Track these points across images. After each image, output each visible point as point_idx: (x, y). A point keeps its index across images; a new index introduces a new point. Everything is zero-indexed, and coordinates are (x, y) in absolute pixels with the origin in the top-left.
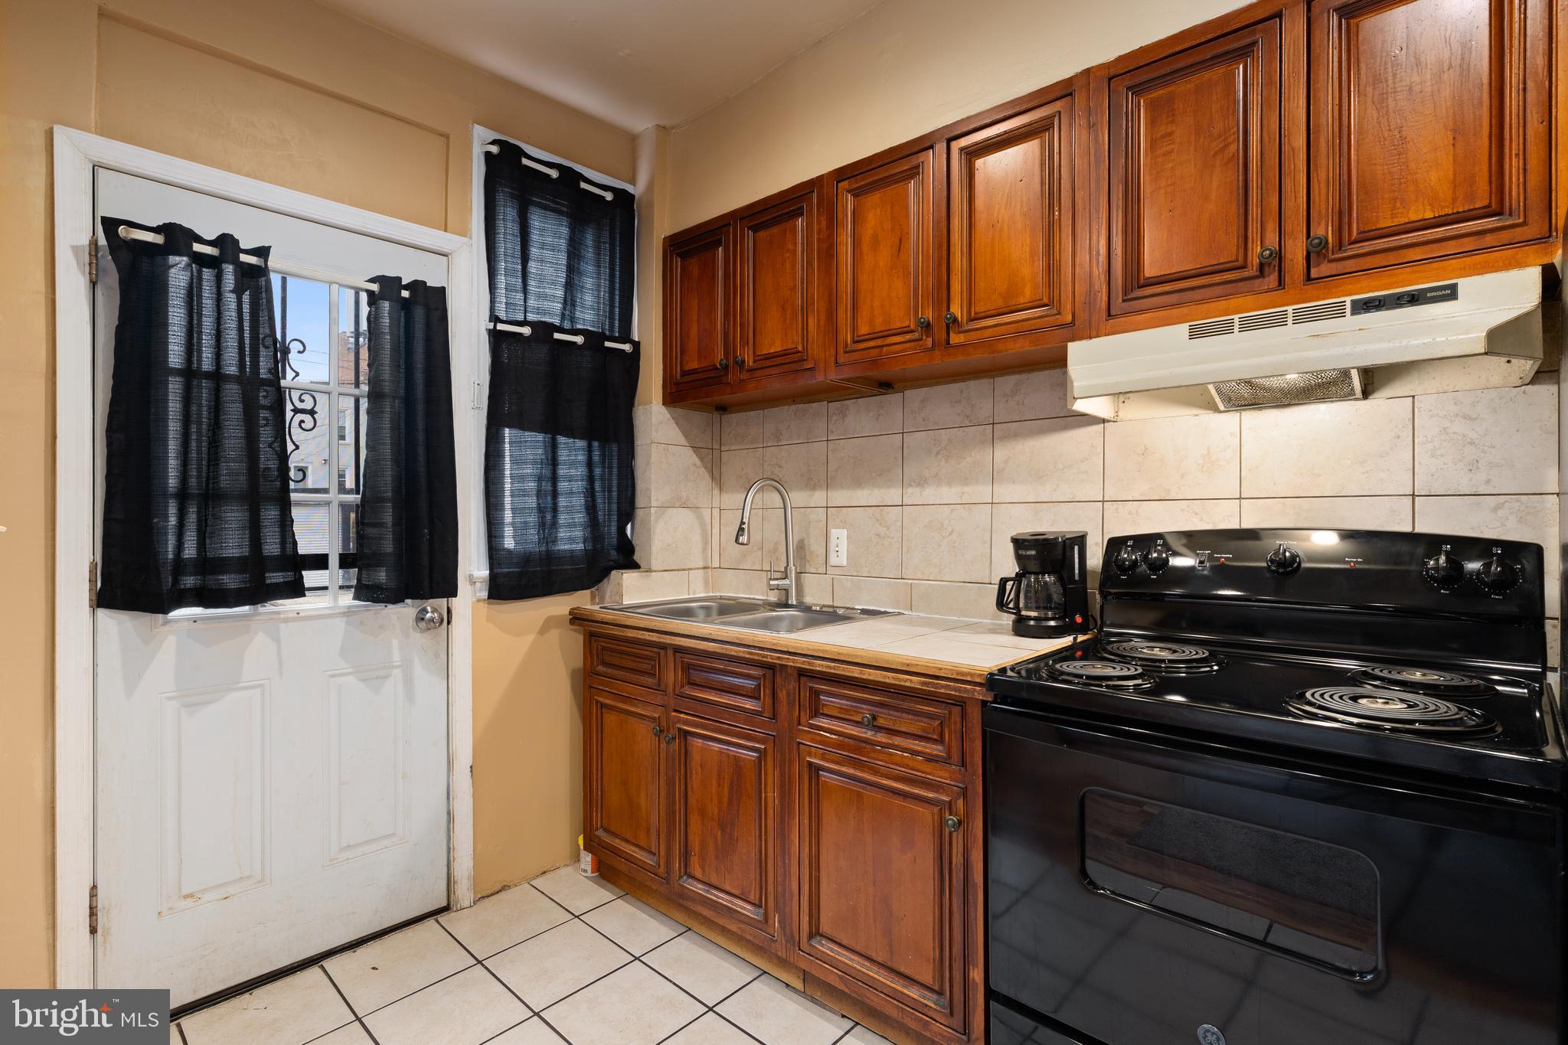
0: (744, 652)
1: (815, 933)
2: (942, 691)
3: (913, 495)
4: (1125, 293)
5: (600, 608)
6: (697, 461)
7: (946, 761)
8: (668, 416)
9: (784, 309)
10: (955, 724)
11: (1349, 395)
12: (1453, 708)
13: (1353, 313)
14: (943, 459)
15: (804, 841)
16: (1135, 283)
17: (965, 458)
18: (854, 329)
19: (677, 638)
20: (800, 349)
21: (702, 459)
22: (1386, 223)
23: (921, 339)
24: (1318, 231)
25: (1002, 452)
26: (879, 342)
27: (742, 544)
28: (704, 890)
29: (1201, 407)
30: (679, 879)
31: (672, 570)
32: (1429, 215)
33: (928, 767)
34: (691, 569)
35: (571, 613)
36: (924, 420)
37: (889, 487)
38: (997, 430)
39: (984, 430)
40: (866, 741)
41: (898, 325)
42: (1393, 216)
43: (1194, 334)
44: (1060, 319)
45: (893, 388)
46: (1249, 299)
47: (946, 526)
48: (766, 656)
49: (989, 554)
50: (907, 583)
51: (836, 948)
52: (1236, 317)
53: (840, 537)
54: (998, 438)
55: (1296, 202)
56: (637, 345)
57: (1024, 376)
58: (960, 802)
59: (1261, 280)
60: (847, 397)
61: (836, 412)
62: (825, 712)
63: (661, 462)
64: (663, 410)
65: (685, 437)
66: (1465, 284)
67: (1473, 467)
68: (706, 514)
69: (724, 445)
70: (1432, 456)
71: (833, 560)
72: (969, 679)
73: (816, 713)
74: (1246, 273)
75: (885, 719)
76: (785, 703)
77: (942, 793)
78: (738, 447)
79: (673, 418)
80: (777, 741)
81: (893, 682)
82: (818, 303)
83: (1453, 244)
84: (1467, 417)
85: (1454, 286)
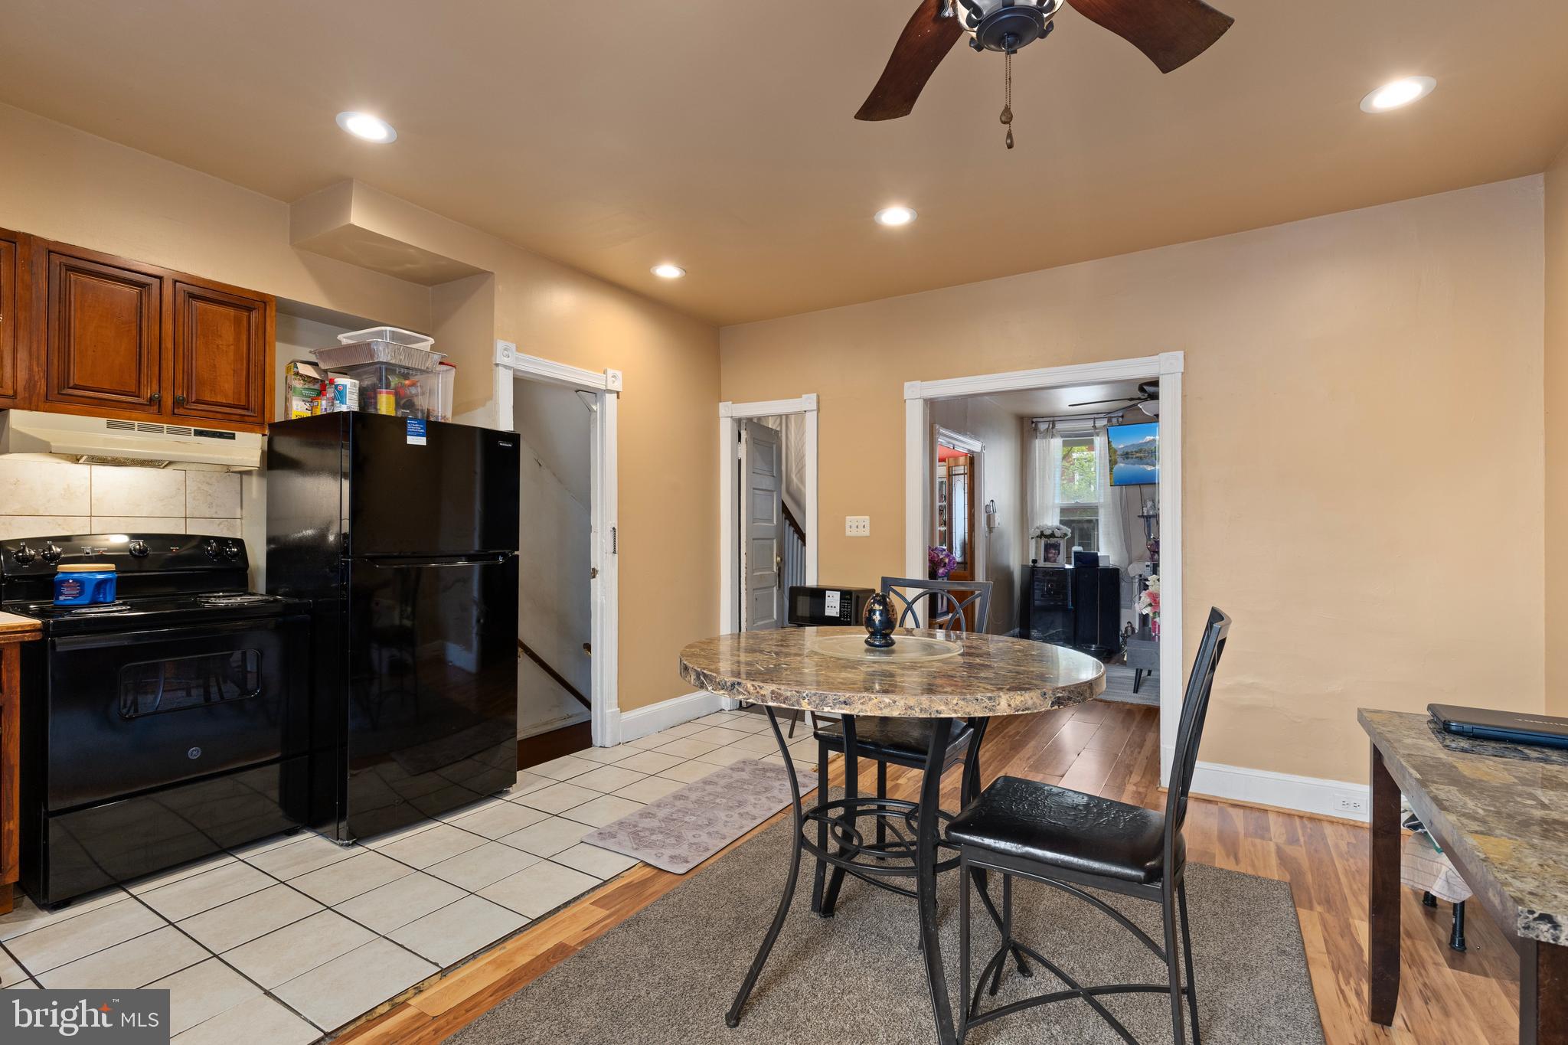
4: (60, 389)
11: (157, 466)
12: (248, 598)
13: (195, 435)
16: (67, 386)
22: (207, 399)
24: (178, 392)
32: (224, 401)
42: (211, 397)
43: (109, 425)
46: (143, 415)
52: (136, 422)
55: (167, 374)
59: (149, 407)
66: (238, 434)
67: (210, 505)
70: (194, 499)
74: (141, 401)
83: (234, 416)
84: (208, 483)
85: (234, 434)
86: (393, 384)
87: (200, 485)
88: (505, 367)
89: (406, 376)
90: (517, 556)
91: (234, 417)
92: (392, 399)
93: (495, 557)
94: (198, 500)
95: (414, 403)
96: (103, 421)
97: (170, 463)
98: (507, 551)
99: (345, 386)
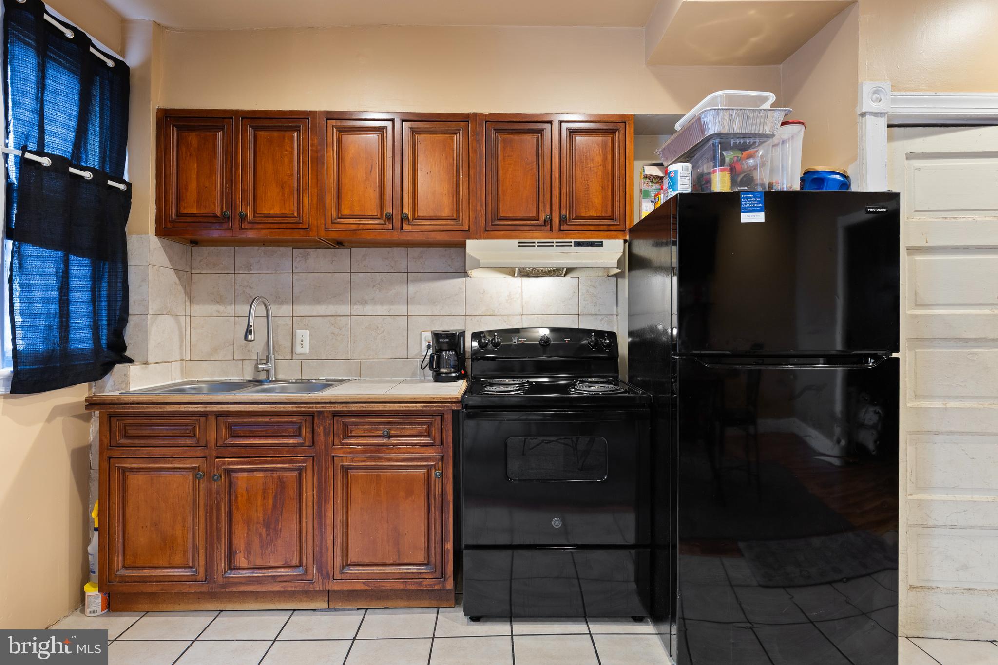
0: (292, 407)
1: (346, 564)
2: (435, 409)
3: (357, 309)
4: (492, 221)
5: (120, 393)
6: (177, 281)
7: (432, 445)
8: (159, 244)
9: (282, 187)
10: (438, 425)
11: (560, 275)
12: (613, 387)
13: (574, 246)
14: (378, 290)
15: (337, 514)
16: (496, 218)
17: (391, 290)
18: (339, 209)
19: (226, 406)
20: (295, 215)
21: (180, 279)
22: (583, 215)
23: (386, 224)
24: (563, 212)
25: (413, 288)
26: (357, 221)
27: (250, 340)
28: (249, 573)
29: (507, 274)
30: (224, 574)
31: (161, 363)
32: (595, 215)
33: (423, 450)
34: (172, 362)
35: (86, 401)
36: (365, 266)
37: (340, 304)
38: (409, 276)
39: (403, 275)
40: (383, 445)
41: (370, 214)
42: (586, 213)
43: (521, 244)
44: (462, 228)
45: (344, 245)
46: (540, 234)
47: (380, 328)
48: (312, 407)
49: (406, 343)
50: (358, 362)
51: (360, 568)
52: (536, 240)
53: (304, 336)
54: (411, 281)
55: (556, 199)
56: (129, 185)
57: (425, 249)
58: (440, 463)
59: (544, 227)
60: (308, 247)
61: (300, 255)
62: (352, 435)
63: (155, 279)
64: (156, 239)
65: (170, 261)
66: (605, 242)
67: (595, 305)
68: (182, 319)
69: (194, 269)
70: (584, 300)
71: (298, 349)
72: (449, 400)
73: (346, 436)
74: (539, 223)
75: (395, 431)
76: (322, 434)
77: (430, 461)
78: (209, 272)
79: (162, 247)
80: (315, 459)
81: (405, 409)
82: (311, 189)
83: (602, 226)
84: (594, 287)
85: (602, 242)
86: (727, 160)
87: (588, 289)
88: (876, 114)
89: (743, 148)
90: (897, 359)
91: (602, 228)
92: (727, 176)
93: (863, 359)
94: (587, 300)
95: (753, 177)
96: (516, 242)
97: (569, 271)
98: (879, 352)
99: (676, 172)
